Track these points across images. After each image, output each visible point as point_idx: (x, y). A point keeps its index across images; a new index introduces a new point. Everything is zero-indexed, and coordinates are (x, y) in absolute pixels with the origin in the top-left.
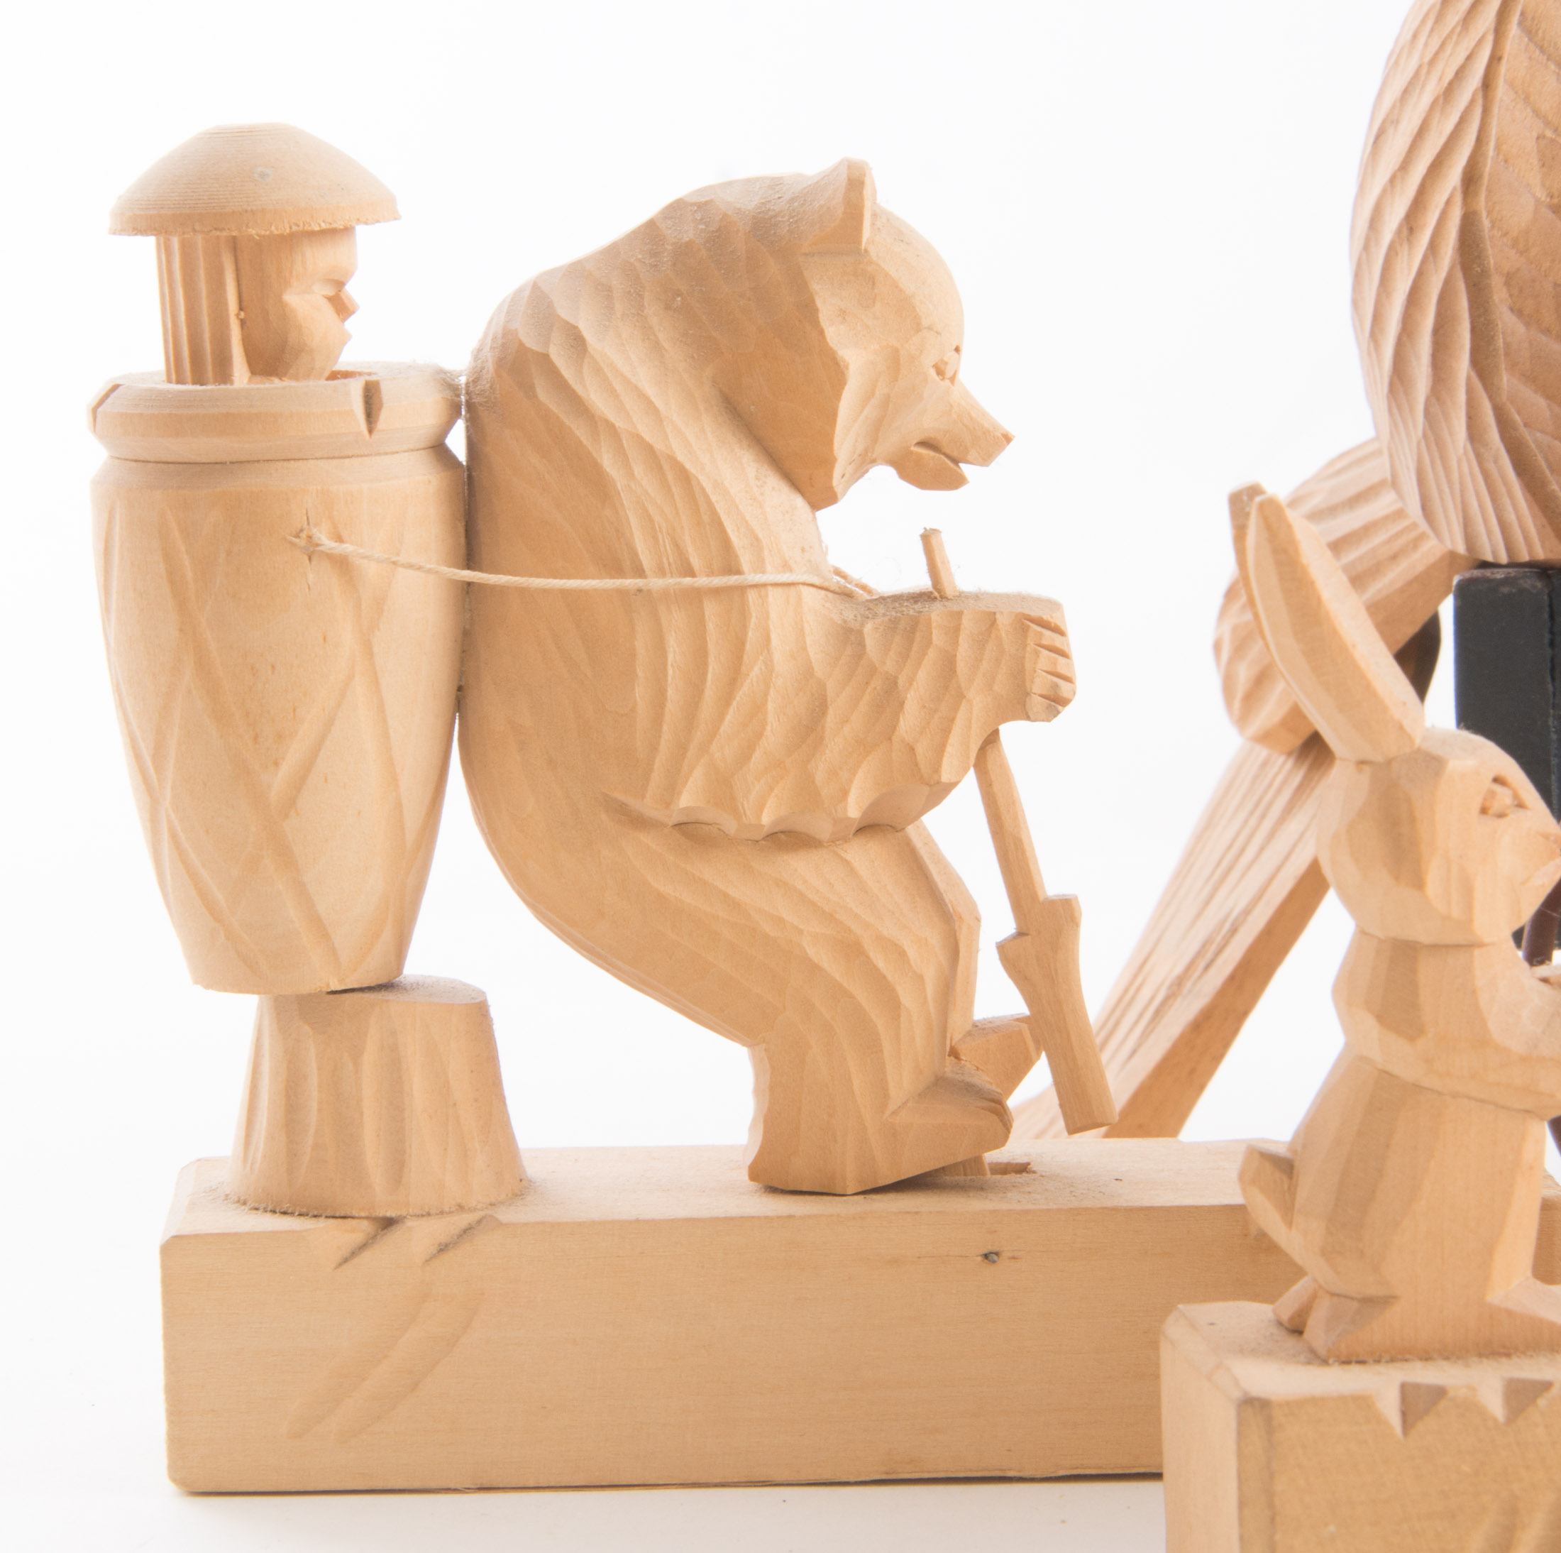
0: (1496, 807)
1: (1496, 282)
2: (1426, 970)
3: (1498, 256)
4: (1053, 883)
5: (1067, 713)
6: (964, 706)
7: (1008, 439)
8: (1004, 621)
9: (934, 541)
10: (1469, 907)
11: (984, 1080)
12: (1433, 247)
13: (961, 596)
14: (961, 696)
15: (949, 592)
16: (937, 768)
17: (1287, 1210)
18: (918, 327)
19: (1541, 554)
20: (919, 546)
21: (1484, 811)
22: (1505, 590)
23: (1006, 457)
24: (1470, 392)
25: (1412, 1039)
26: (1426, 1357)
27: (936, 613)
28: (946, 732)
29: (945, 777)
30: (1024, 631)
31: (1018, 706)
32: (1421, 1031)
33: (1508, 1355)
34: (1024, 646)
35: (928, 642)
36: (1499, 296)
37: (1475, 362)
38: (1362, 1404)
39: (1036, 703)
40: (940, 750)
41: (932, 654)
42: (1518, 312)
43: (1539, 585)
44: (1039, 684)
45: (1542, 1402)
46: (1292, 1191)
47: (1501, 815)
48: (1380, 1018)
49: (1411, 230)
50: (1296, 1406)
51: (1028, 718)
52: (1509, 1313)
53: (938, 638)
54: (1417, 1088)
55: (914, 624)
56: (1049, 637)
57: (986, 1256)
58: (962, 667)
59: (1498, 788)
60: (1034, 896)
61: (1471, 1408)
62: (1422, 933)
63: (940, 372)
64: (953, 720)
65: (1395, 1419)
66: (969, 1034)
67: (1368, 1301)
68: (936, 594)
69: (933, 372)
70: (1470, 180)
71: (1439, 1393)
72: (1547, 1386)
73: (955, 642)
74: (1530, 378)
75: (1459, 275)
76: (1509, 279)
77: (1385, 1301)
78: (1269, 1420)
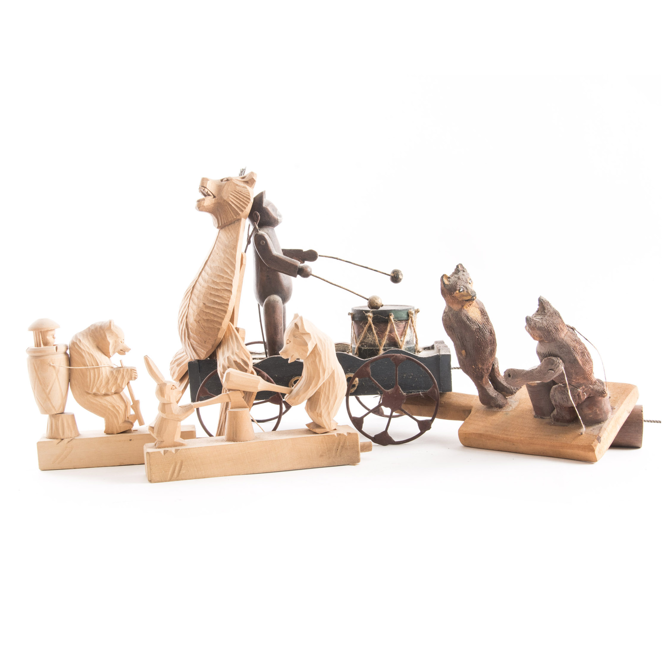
0: (173, 388)
1: (189, 328)
2: (166, 406)
3: (190, 326)
4: (136, 398)
5: (136, 379)
6: (125, 379)
7: (130, 349)
8: (129, 370)
9: (121, 361)
10: (170, 399)
11: (131, 421)
12: (183, 325)
13: (125, 367)
14: (124, 378)
15: (123, 367)
16: (122, 386)
17: (153, 432)
18: (118, 338)
19: (197, 359)
20: (120, 362)
21: (172, 389)
22: (194, 363)
23: (130, 351)
24: (188, 341)
25: (165, 413)
26: (168, 447)
27: (122, 369)
28: (123, 382)
29: (123, 387)
30: (132, 370)
31: (131, 378)
32: (166, 412)
33: (176, 447)
34: (132, 372)
35: (121, 372)
36: (190, 330)
37: (188, 337)
38: (159, 452)
39: (133, 378)
40: (122, 384)
41: (121, 374)
42: (191, 332)
43: (197, 362)
44: (133, 376)
45: (179, 451)
46: (154, 430)
47: (174, 389)
48: (162, 411)
49: (181, 323)
50: (152, 453)
51: (132, 380)
52: (177, 442)
53: (122, 372)
54: (166, 419)
55: (119, 370)
56: (134, 371)
57: (130, 440)
58: (124, 375)
59: (173, 386)
60: (134, 400)
61: (171, 452)
62: (165, 402)
63: (121, 342)
64: (124, 381)
65: (163, 454)
66: (130, 416)
67: (161, 442)
68: (122, 367)
69: (120, 342)
70: (187, 317)
71: (168, 451)
72: (179, 449)
73: (124, 372)
74: (193, 339)
75: (186, 328)
76: (190, 328)
77: (163, 441)
78: (149, 454)
